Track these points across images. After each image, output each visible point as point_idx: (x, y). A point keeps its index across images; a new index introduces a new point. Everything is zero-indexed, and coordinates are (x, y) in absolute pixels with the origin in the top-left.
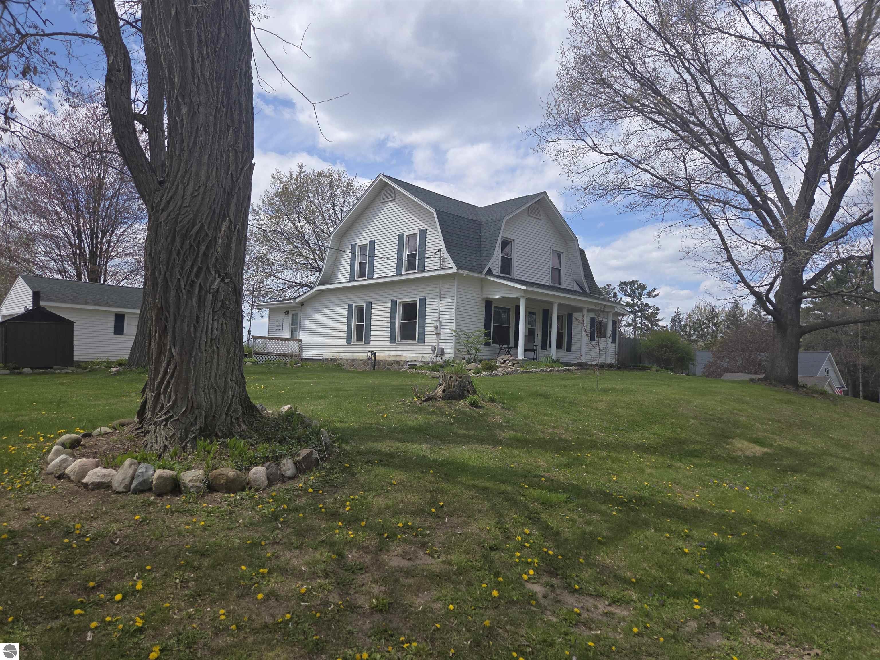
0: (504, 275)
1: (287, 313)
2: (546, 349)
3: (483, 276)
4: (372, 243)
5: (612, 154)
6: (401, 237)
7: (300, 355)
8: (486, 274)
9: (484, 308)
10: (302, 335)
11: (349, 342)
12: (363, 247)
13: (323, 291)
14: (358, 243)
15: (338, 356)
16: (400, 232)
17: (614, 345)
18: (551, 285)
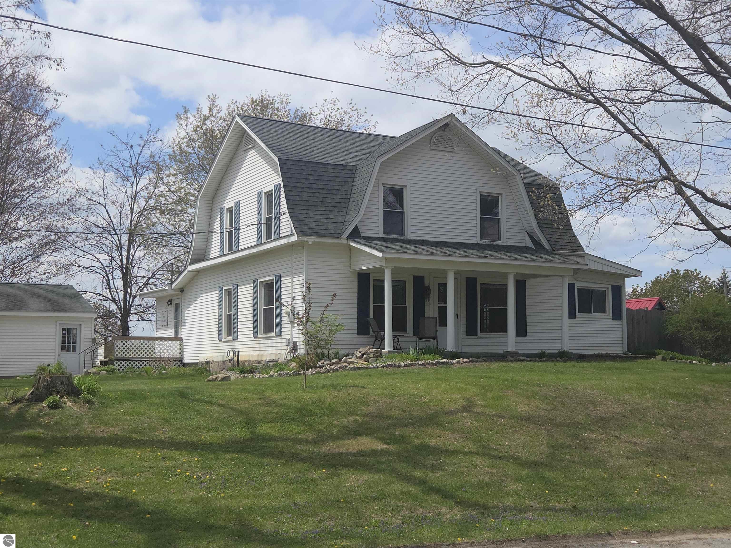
0: (390, 236)
1: (170, 302)
2: (476, 335)
3: (344, 241)
4: (238, 204)
5: (483, 64)
6: (259, 194)
7: (180, 360)
8: (348, 238)
9: (356, 283)
10: (183, 332)
11: (220, 338)
12: (230, 210)
13: (198, 272)
14: (227, 205)
15: (212, 357)
16: (259, 189)
17: (618, 322)
18: (481, 242)
